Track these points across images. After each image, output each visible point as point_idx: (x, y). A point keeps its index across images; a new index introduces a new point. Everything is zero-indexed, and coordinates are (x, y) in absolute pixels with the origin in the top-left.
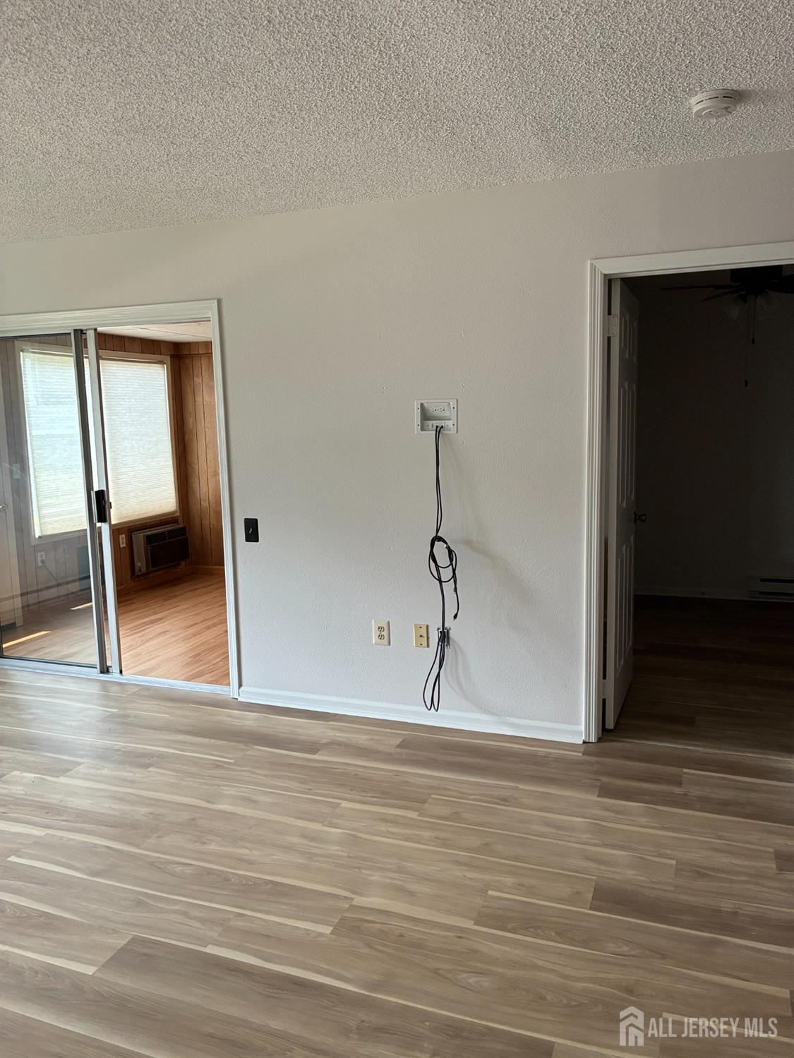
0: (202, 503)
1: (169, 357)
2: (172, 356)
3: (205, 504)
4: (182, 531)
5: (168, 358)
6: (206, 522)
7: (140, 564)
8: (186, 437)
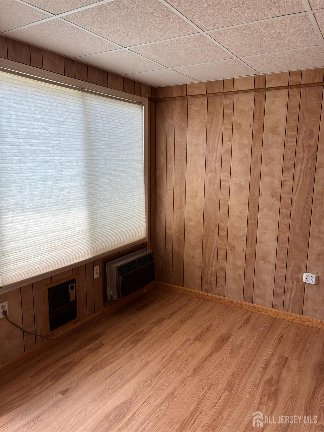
0: (167, 230)
1: (148, 99)
2: (150, 99)
3: (169, 232)
4: (150, 257)
5: (146, 101)
6: (169, 247)
7: (112, 292)
8: (158, 173)
